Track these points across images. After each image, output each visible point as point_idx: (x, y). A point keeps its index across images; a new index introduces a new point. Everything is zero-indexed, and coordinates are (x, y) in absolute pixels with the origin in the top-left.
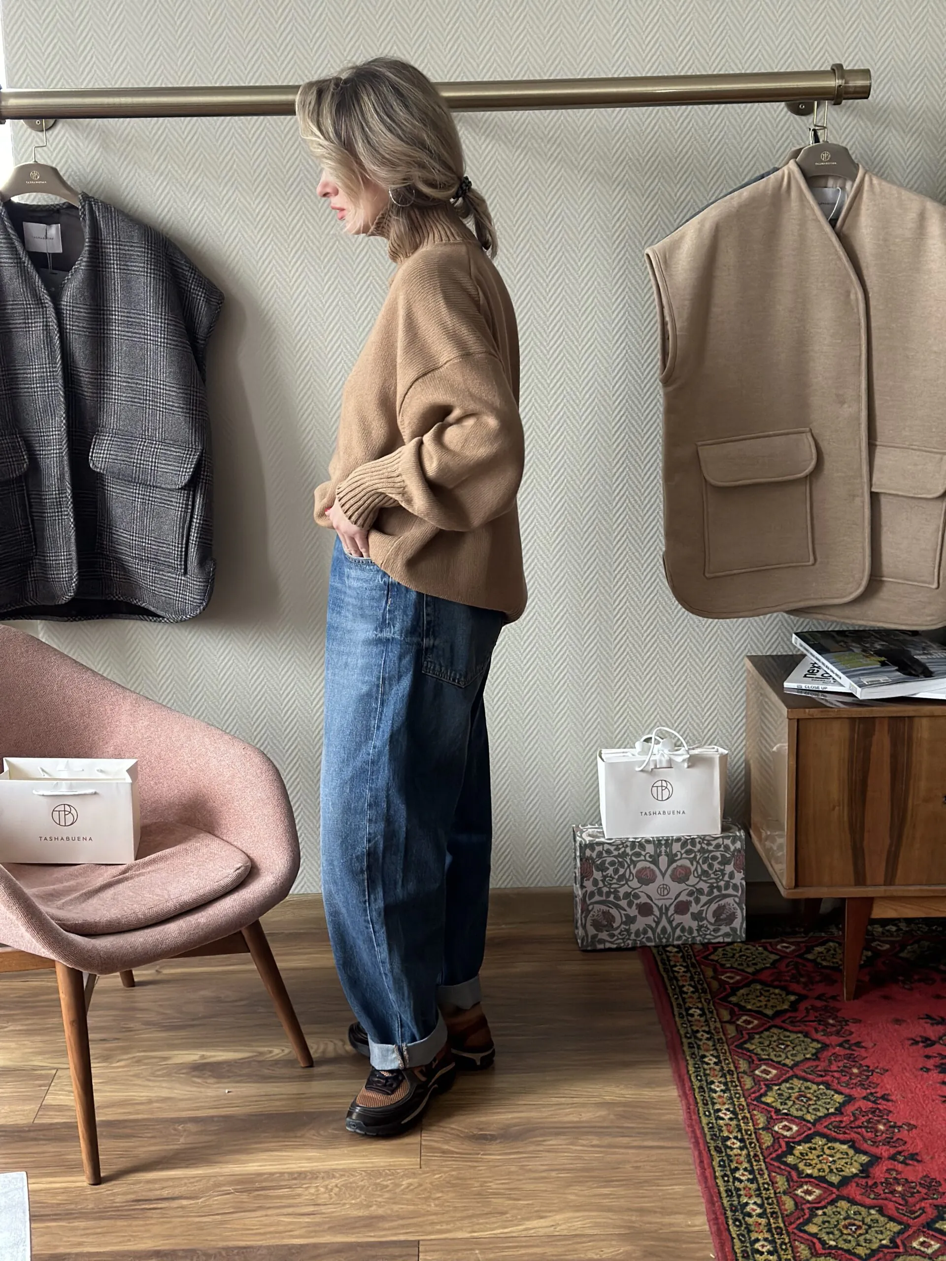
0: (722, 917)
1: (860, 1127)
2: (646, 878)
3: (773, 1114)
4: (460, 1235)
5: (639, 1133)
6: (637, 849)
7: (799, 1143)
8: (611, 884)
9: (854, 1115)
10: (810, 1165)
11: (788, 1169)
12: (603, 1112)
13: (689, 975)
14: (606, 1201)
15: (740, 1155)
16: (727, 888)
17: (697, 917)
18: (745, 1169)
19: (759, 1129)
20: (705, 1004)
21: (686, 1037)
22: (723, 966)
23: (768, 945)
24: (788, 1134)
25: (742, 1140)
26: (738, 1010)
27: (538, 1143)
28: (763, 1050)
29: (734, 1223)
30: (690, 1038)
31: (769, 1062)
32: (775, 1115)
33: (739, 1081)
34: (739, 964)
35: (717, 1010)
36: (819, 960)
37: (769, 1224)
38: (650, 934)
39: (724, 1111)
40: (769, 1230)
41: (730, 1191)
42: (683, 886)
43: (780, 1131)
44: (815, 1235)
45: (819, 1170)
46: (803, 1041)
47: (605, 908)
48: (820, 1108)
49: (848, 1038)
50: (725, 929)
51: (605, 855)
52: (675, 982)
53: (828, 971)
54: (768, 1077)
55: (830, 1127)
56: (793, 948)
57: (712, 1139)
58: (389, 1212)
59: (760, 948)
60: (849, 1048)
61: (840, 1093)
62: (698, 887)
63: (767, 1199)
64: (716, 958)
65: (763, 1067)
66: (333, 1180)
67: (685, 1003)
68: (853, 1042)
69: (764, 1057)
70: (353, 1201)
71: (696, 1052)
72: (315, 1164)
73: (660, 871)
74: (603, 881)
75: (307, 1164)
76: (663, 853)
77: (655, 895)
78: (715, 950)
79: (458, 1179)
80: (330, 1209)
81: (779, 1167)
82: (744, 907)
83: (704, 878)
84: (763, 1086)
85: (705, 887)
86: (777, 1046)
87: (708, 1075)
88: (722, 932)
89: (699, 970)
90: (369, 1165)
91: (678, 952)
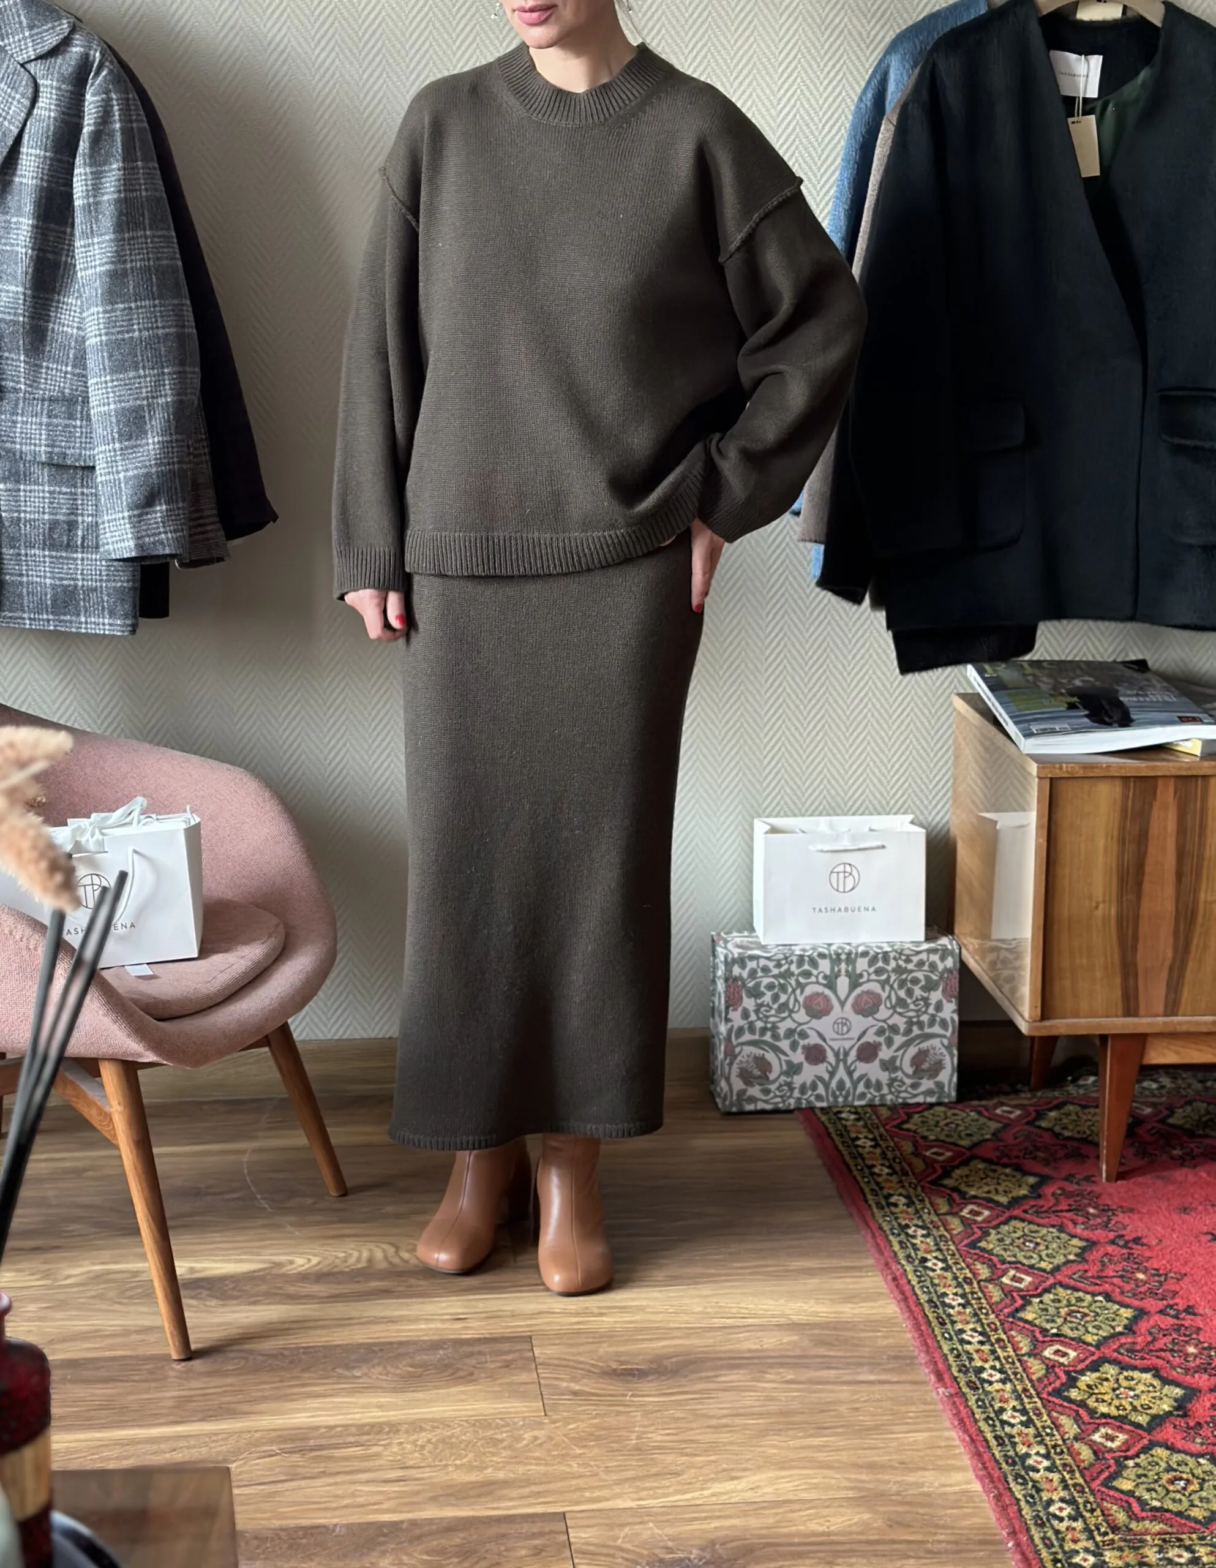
0: (924, 1066)
1: (1165, 1351)
2: (817, 1009)
3: (1038, 1335)
4: (620, 1504)
5: (849, 1364)
6: (806, 967)
7: (1082, 1372)
8: (767, 1017)
9: (1150, 1333)
10: (1103, 1401)
11: (1075, 1407)
12: (789, 1338)
13: (878, 1151)
15: (1002, 1390)
16: (932, 1023)
17: (889, 1066)
19: (1024, 1355)
20: (911, 1190)
21: (893, 1234)
22: (924, 1138)
23: (982, 1109)
24: (1064, 1360)
25: (1001, 1371)
26: (956, 1197)
27: (708, 1380)
28: (1005, 1250)
29: (1015, 1479)
30: (899, 1235)
31: (1016, 1265)
32: (1041, 1338)
33: (982, 1292)
34: (947, 1136)
35: (929, 1199)
36: (1057, 1129)
37: (1063, 1480)
38: (821, 1090)
39: (970, 1333)
40: (1066, 1487)
41: (1001, 1438)
42: (869, 1020)
43: (1052, 1357)
44: (1131, 1493)
45: (1118, 1408)
46: (1058, 1238)
47: (758, 1052)
48: (1103, 1326)
49: (1121, 1232)
50: (927, 1084)
51: (760, 974)
52: (860, 1161)
53: (1075, 1144)
54: (1022, 1286)
55: (1122, 1351)
56: (1018, 1112)
57: (960, 1371)
58: (512, 1475)
59: (972, 1114)
60: (1125, 1246)
61: (1127, 1306)
62: (890, 1022)
63: (1055, 1447)
64: (913, 1127)
65: (1012, 1272)
66: (423, 1434)
67: (880, 1188)
68: (1128, 1237)
69: (1009, 1259)
70: (458, 1462)
71: (913, 1254)
72: (392, 1413)
73: (838, 998)
74: (757, 1012)
75: (380, 1414)
76: (843, 972)
77: (829, 1034)
78: (909, 1116)
79: (604, 1429)
80: (425, 1474)
81: (1061, 1405)
82: (955, 1052)
83: (899, 1010)
84: (1018, 1298)
85: (900, 1022)
86: (1024, 1243)
87: (938, 1285)
88: (922, 1089)
89: (892, 1144)
90: (470, 1413)
91: (858, 1120)
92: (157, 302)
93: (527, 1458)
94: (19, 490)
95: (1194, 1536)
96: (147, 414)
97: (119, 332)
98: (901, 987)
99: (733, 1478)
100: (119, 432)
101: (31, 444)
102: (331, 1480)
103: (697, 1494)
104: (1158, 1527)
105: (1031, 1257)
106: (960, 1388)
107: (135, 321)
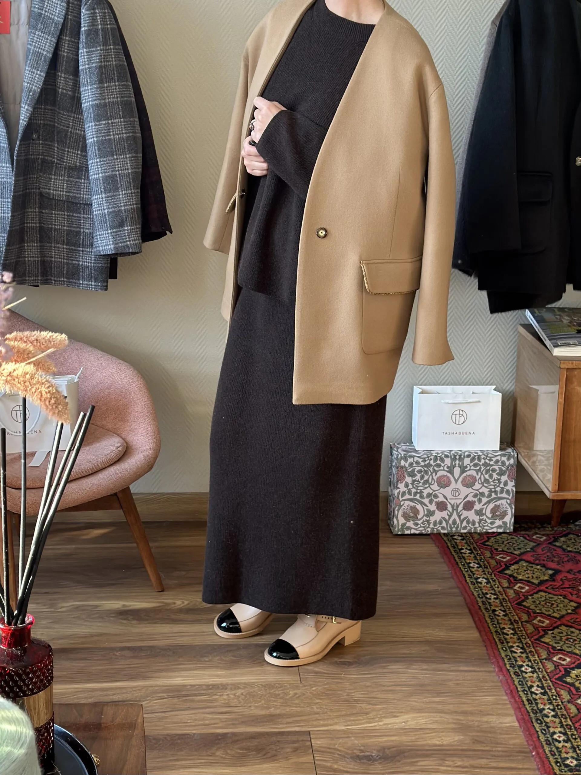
2: (443, 483)
3: (551, 650)
4: (337, 727)
5: (454, 662)
6: (438, 462)
7: (573, 669)
8: (418, 487)
11: (568, 686)
13: (472, 555)
14: (440, 707)
15: (532, 677)
16: (502, 492)
17: (479, 513)
18: (538, 686)
19: (543, 659)
20: (489, 575)
21: (479, 597)
22: (497, 549)
23: (526, 536)
24: (564, 663)
25: (532, 667)
26: (512, 580)
27: (384, 667)
28: (536, 607)
29: (537, 721)
30: (482, 597)
31: (541, 614)
32: (552, 651)
33: (523, 627)
34: (508, 549)
35: (498, 579)
36: (565, 547)
37: (561, 722)
38: (444, 524)
39: (516, 648)
40: (562, 726)
41: (530, 700)
42: (470, 490)
43: (558, 661)
46: (564, 601)
47: (413, 504)
50: (498, 522)
51: (415, 465)
52: (463, 560)
54: (544, 625)
56: (544, 538)
58: (283, 712)
59: (521, 538)
62: (481, 491)
63: (558, 705)
64: (491, 544)
65: (539, 618)
66: (239, 690)
67: (474, 574)
69: (538, 611)
70: (256, 705)
71: (489, 608)
72: (223, 680)
73: (454, 478)
74: (413, 484)
75: (218, 680)
76: (457, 465)
77: (449, 496)
78: (489, 538)
79: (330, 690)
80: (240, 710)
81: (562, 685)
82: (513, 507)
83: (485, 485)
84: (541, 631)
85: (486, 491)
86: (546, 604)
87: (501, 623)
88: (495, 525)
89: (479, 552)
90: (263, 679)
91: (463, 539)
92: (122, 120)
93: (292, 703)
94: (52, 214)
96: (118, 179)
97: (103, 136)
98: (486, 473)
99: (394, 717)
100: (104, 189)
101: (58, 191)
103: (376, 724)
105: (549, 611)
106: (511, 675)
107: (111, 130)
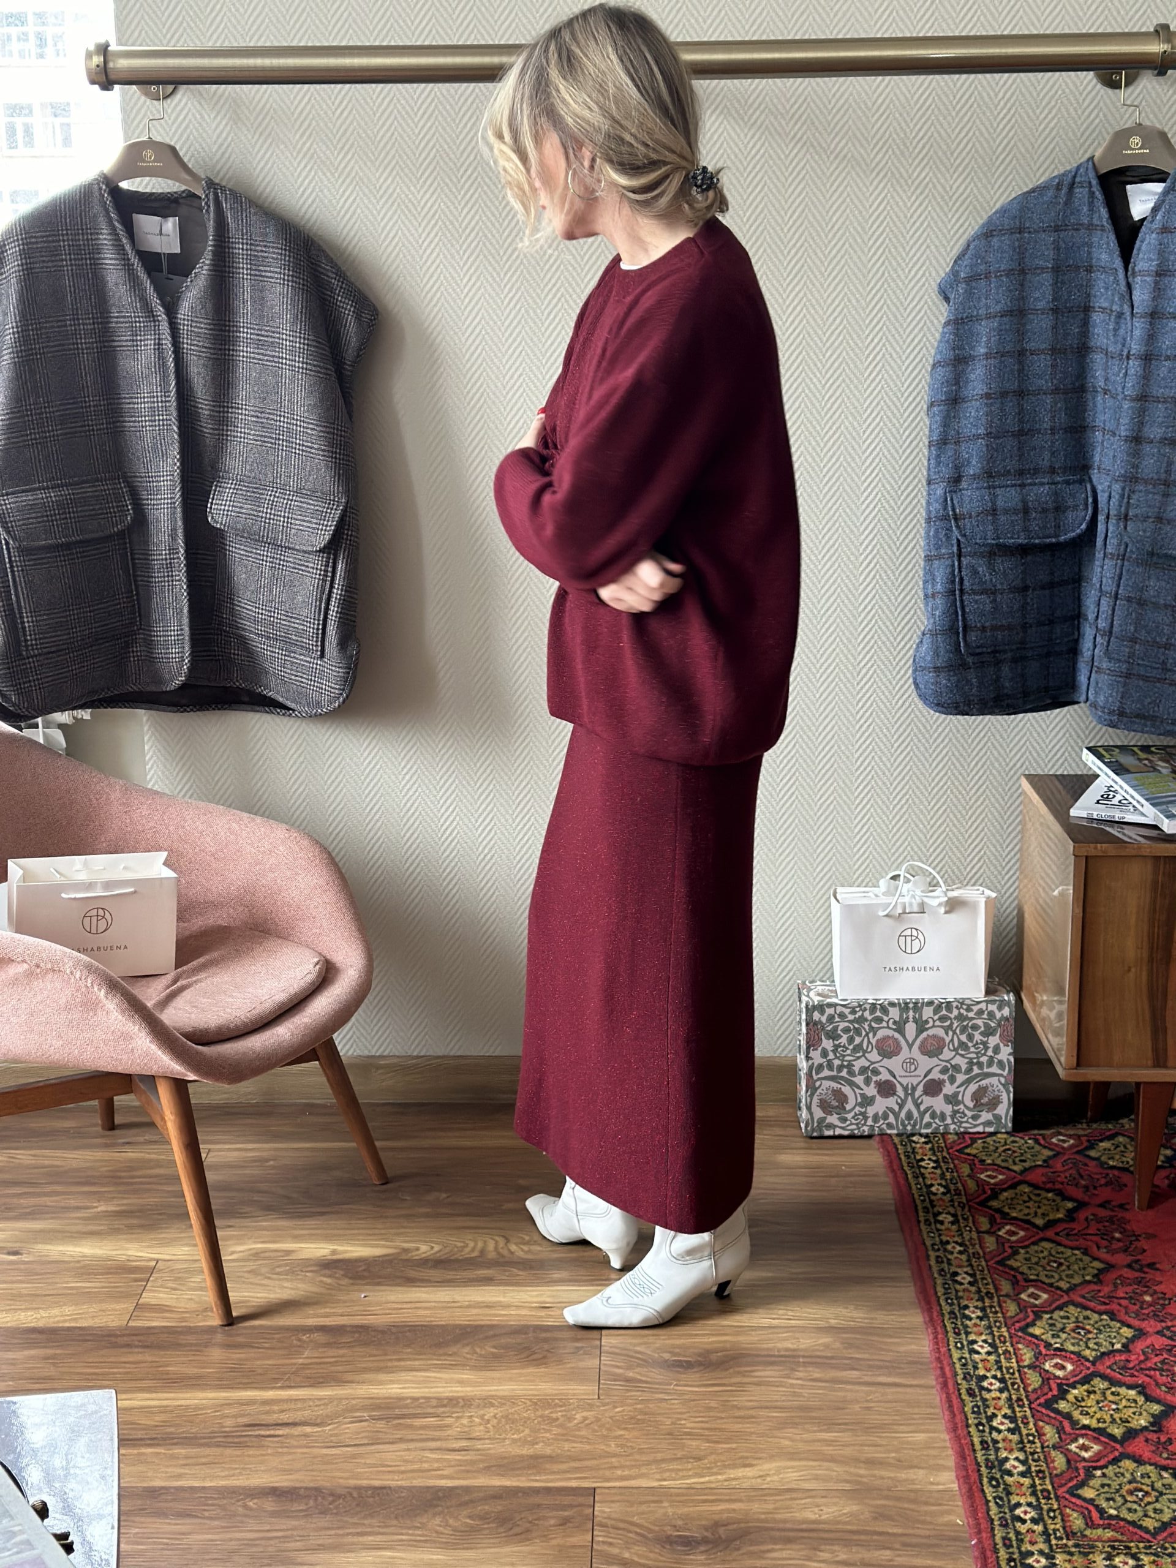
0: (983, 1100)
1: (1154, 1369)
2: (888, 1050)
3: (1042, 1349)
4: (646, 1483)
5: (870, 1366)
7: (1074, 1386)
8: (844, 1056)
9: (1144, 1353)
10: (1087, 1414)
11: (1058, 1417)
12: (826, 1340)
13: (938, 1171)
15: (999, 1398)
16: (990, 1063)
17: (952, 1100)
18: (1005, 1416)
19: (1025, 1367)
20: (959, 1209)
21: (933, 1249)
22: (982, 1162)
23: (1039, 1138)
24: (1060, 1374)
25: (1002, 1380)
26: (998, 1218)
27: (743, 1374)
28: (1030, 1268)
29: (990, 1482)
30: (939, 1250)
31: (1037, 1283)
32: (1044, 1352)
33: (1000, 1306)
34: (1003, 1161)
35: (973, 1217)
36: (1105, 1159)
37: (1033, 1486)
38: (891, 1119)
39: (981, 1343)
40: (1034, 1493)
41: (986, 1442)
42: (935, 1061)
43: (1051, 1369)
44: (1091, 1501)
45: (1099, 1421)
46: (1081, 1260)
47: (835, 1085)
48: (1104, 1342)
49: (1139, 1257)
50: (986, 1116)
51: (837, 1019)
52: (921, 1180)
53: (1116, 1173)
54: (1037, 1302)
55: (1115, 1368)
56: (1072, 1141)
57: (965, 1378)
58: (558, 1451)
59: (1029, 1141)
60: (1141, 1270)
61: (1129, 1326)
62: (953, 1062)
63: (1032, 1454)
64: (974, 1152)
65: (1031, 1290)
66: (491, 1409)
67: (933, 1206)
68: (1144, 1262)
69: (1032, 1277)
70: (515, 1437)
71: (946, 1269)
72: (468, 1389)
73: (907, 1041)
74: (834, 1051)
75: (459, 1389)
76: (911, 1019)
77: (899, 1072)
78: (972, 1143)
79: (644, 1414)
80: (486, 1445)
81: (1048, 1415)
82: (1012, 1089)
83: (960, 1052)
84: (1031, 1314)
85: (963, 1063)
86: (1048, 1264)
87: (962, 1298)
88: (981, 1120)
89: (952, 1166)
90: (535, 1393)
91: (926, 1143)
95: (1141, 1545)
98: (962, 1032)
99: (745, 1466)
102: (403, 1446)
103: (712, 1478)
104: (1109, 1534)
105: (1052, 1277)
106: (960, 1394)
